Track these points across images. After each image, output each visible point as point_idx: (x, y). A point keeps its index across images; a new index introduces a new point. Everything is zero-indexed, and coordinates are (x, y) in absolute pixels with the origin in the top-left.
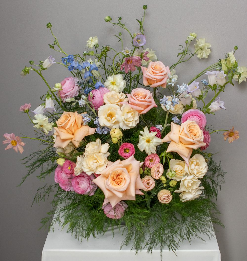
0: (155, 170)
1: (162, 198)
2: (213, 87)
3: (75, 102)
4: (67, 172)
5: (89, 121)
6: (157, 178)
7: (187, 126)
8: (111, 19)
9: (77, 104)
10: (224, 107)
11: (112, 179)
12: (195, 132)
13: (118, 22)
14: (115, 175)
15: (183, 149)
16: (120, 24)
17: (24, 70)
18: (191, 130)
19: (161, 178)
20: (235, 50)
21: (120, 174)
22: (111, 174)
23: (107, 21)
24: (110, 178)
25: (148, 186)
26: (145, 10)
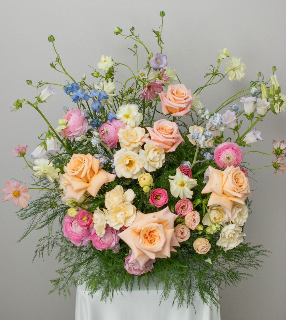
0: (191, 219)
1: (200, 249)
2: (250, 116)
3: (86, 140)
4: (83, 224)
5: (106, 162)
6: (193, 228)
7: (233, 176)
8: (122, 30)
9: (90, 142)
10: (260, 138)
11: (144, 237)
12: (241, 181)
13: (131, 34)
14: (148, 231)
15: (226, 203)
16: (133, 36)
17: (16, 103)
18: (237, 180)
19: (197, 228)
20: (274, 72)
21: (154, 231)
22: (143, 231)
23: (118, 33)
24: (141, 235)
25: (182, 237)
26: (163, 17)
